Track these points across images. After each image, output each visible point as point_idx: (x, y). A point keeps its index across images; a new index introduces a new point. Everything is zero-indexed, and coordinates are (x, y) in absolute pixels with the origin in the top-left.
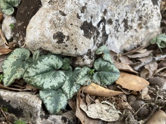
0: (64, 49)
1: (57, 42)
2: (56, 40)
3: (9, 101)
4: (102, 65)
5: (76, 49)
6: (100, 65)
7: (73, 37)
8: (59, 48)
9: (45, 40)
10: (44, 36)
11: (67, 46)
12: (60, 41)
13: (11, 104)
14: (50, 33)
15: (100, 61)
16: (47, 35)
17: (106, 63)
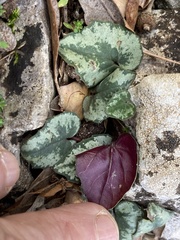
0: (148, 151)
1: (158, 140)
2: (161, 136)
3: (32, 65)
4: (127, 218)
5: (150, 174)
6: (126, 215)
7: (172, 167)
8: (148, 142)
9: (160, 117)
10: (168, 113)
11: (154, 156)
12: (161, 145)
13: (29, 67)
14: (174, 125)
15: (135, 213)
16: (169, 119)
17: (133, 225)
